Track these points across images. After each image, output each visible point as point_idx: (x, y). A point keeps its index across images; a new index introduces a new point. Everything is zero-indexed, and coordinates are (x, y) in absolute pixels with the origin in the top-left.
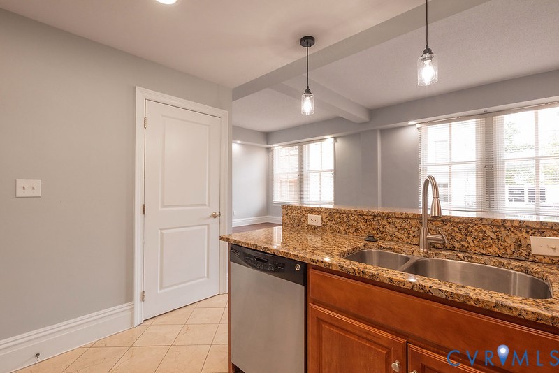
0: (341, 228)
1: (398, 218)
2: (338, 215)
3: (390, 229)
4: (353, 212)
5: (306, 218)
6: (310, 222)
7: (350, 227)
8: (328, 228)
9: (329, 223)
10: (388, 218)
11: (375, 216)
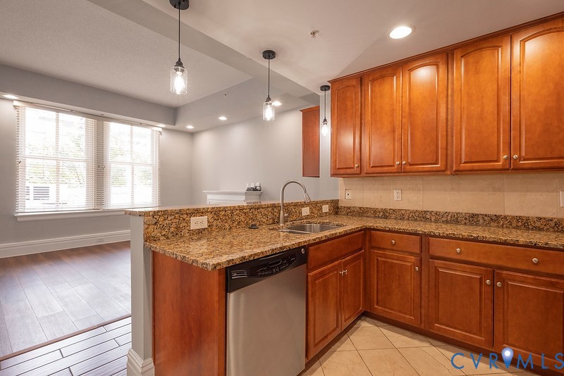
0: (226, 224)
1: (263, 208)
2: (223, 213)
3: (259, 216)
4: (237, 208)
5: (188, 222)
6: (193, 227)
7: (233, 221)
8: (214, 227)
9: (215, 223)
10: (258, 209)
11: (250, 209)
